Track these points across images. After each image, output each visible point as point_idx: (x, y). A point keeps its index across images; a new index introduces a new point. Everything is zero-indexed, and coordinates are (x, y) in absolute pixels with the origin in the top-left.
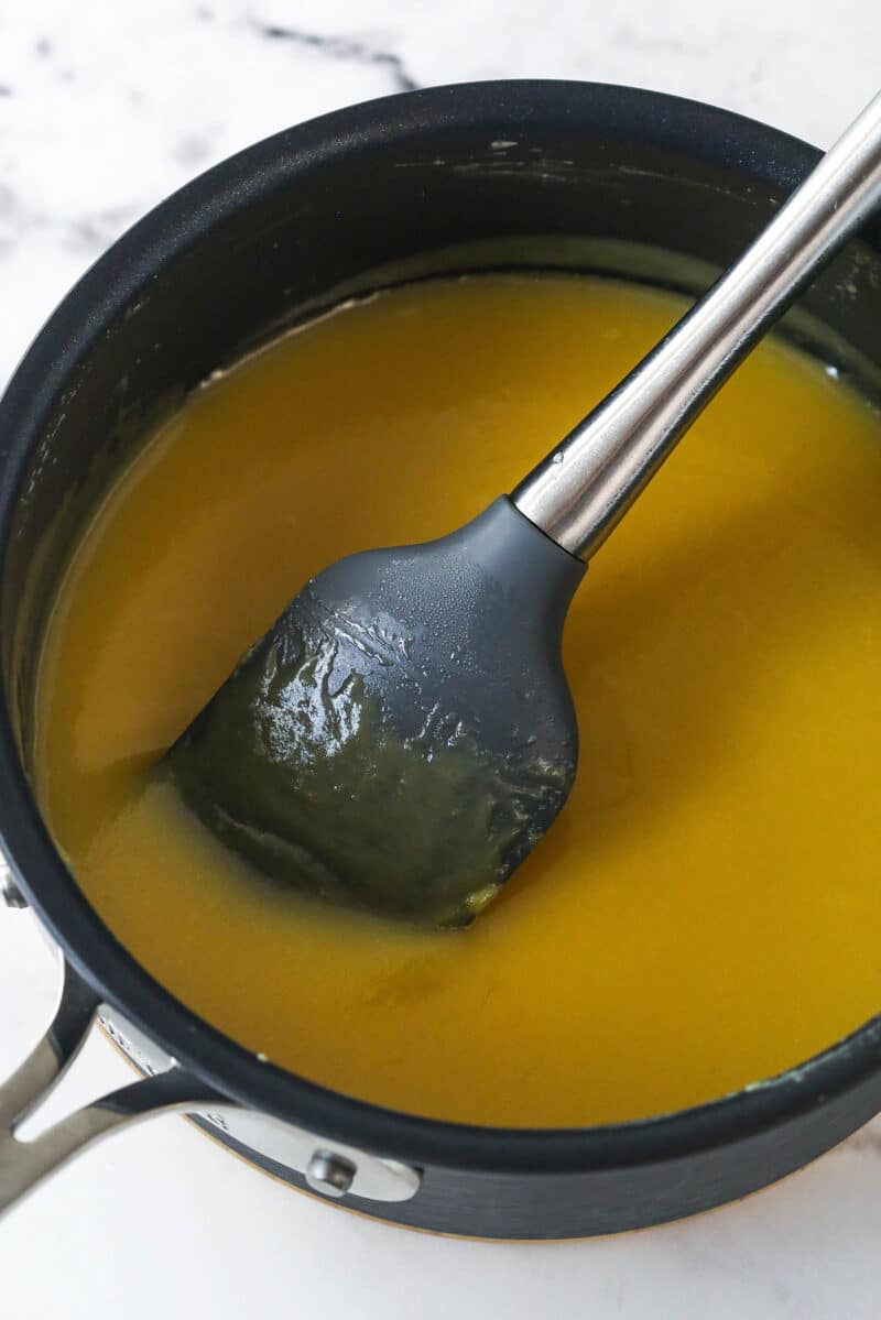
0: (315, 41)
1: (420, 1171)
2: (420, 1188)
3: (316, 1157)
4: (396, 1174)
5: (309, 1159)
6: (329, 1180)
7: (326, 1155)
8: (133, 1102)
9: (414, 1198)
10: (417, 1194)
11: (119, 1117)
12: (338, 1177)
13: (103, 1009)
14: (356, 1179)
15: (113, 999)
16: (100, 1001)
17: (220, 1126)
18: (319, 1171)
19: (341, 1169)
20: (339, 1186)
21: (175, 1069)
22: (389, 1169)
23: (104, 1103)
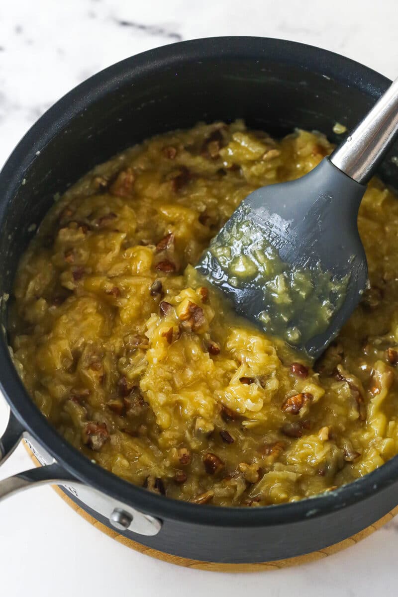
0: (142, 27)
1: (161, 521)
2: (161, 530)
3: (115, 511)
4: (150, 521)
5: (112, 511)
6: (120, 522)
7: (120, 510)
8: (34, 476)
9: (158, 534)
10: (159, 533)
11: (27, 482)
12: (124, 521)
13: (25, 434)
14: (132, 523)
15: (30, 430)
16: (25, 430)
17: (75, 494)
18: (115, 518)
19: (126, 518)
20: (124, 525)
21: (54, 464)
22: (147, 519)
23: (21, 476)
